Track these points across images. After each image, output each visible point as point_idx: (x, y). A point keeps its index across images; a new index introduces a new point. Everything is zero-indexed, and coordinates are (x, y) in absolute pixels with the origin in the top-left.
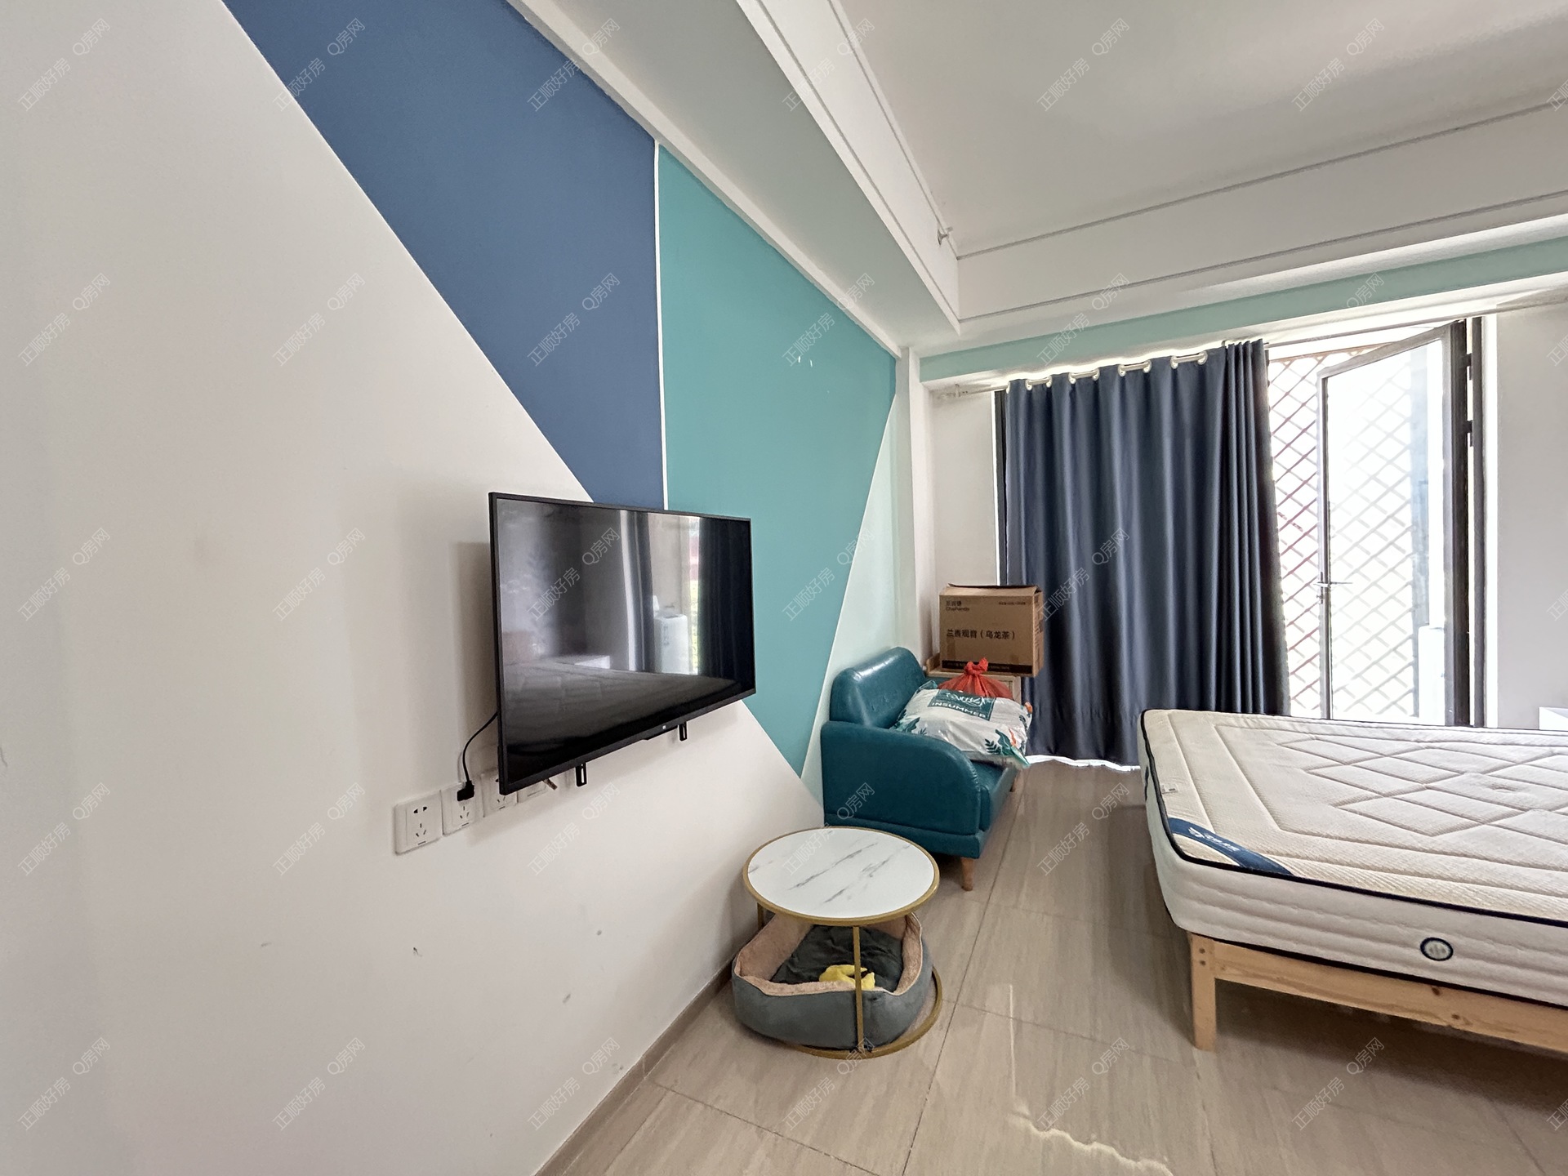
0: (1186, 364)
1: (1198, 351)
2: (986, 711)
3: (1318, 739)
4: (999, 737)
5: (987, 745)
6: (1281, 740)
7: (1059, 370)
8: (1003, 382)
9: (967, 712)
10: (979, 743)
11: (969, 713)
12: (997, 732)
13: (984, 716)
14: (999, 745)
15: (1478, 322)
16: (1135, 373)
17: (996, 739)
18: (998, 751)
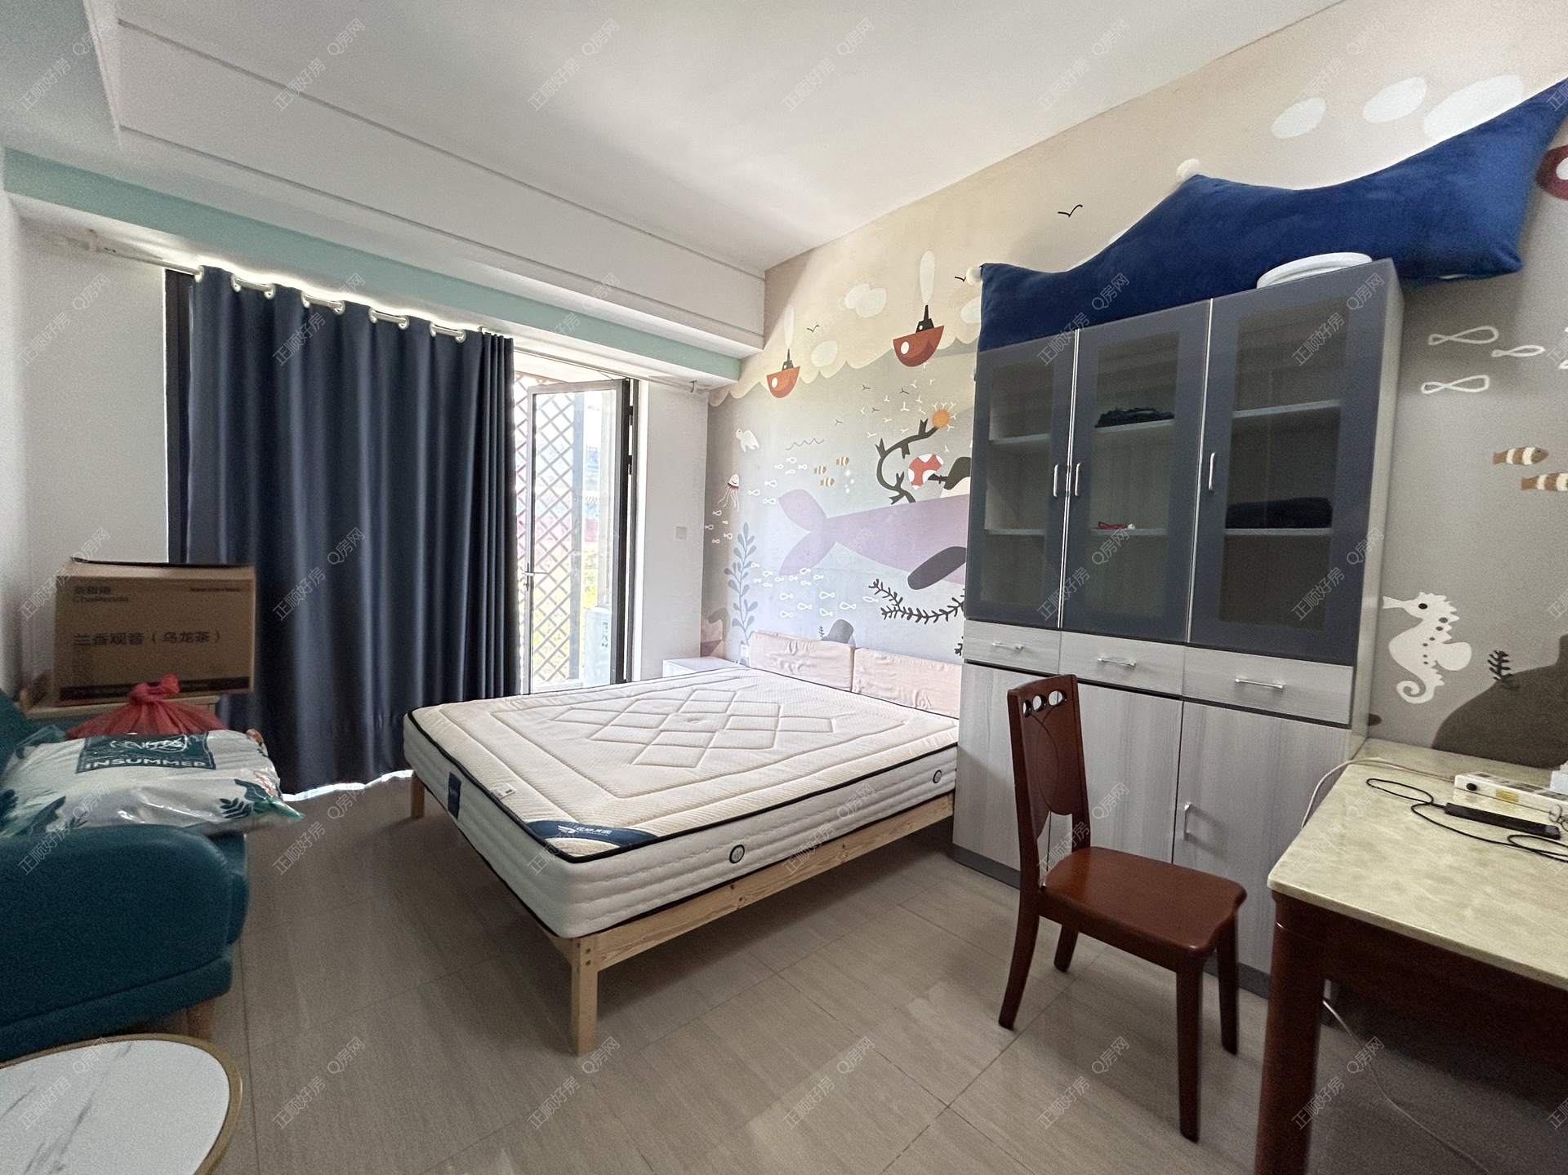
0: (445, 336)
1: (457, 327)
2: (199, 756)
3: (573, 709)
4: (244, 790)
5: (223, 807)
6: (552, 715)
7: (289, 282)
8: (194, 262)
9: (168, 765)
10: (207, 808)
11: (174, 766)
12: (238, 782)
13: (203, 764)
14: (247, 801)
15: (636, 382)
16: (389, 325)
17: (240, 793)
18: (246, 811)
